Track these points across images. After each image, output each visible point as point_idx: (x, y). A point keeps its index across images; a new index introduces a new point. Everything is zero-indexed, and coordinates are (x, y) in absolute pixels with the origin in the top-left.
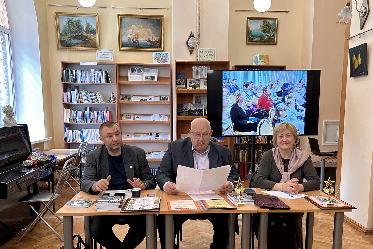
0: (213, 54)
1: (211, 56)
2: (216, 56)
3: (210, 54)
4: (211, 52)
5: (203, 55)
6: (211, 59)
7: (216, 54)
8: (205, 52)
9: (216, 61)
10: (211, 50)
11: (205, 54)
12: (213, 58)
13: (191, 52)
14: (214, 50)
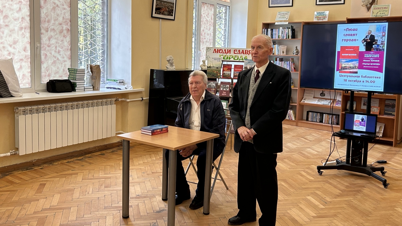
1: (384, 12)
2: (389, 11)
3: (384, 10)
4: (385, 8)
6: (384, 15)
7: (390, 9)
8: (379, 8)
9: (389, 16)
10: (385, 6)
11: (378, 10)
12: (386, 13)
14: (389, 6)
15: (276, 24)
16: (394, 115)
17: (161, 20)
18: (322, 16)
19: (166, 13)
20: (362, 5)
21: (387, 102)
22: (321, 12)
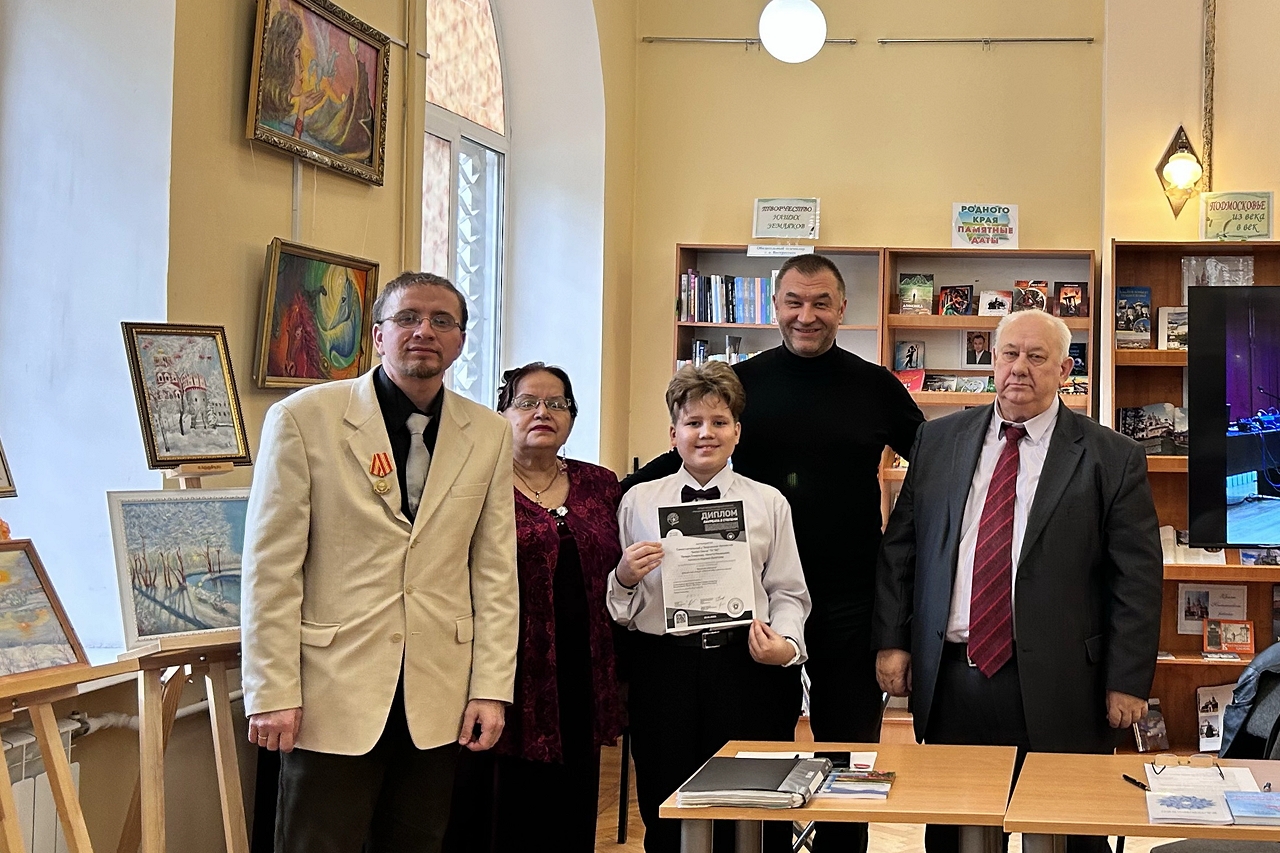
15: (753, 252)
18: (992, 225)
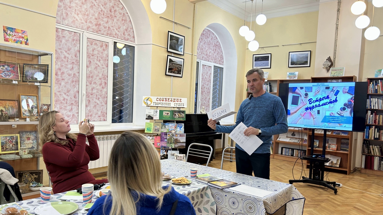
0: (342, 71)
1: (340, 73)
2: (344, 72)
3: (340, 71)
4: (340, 70)
5: (333, 72)
6: (340, 75)
7: (344, 71)
8: (336, 70)
9: (343, 76)
10: (340, 69)
11: (335, 72)
12: (341, 74)
13: (328, 71)
14: (343, 68)
16: (348, 151)
17: (172, 77)
18: (293, 76)
19: (176, 72)
20: (323, 68)
21: (343, 141)
22: (292, 72)
